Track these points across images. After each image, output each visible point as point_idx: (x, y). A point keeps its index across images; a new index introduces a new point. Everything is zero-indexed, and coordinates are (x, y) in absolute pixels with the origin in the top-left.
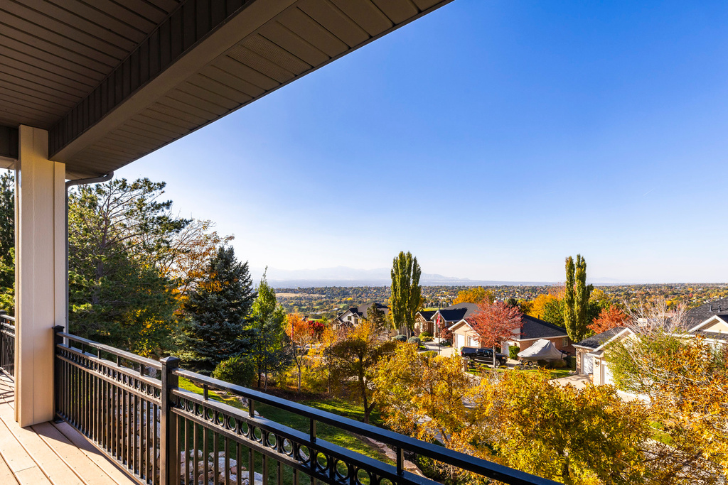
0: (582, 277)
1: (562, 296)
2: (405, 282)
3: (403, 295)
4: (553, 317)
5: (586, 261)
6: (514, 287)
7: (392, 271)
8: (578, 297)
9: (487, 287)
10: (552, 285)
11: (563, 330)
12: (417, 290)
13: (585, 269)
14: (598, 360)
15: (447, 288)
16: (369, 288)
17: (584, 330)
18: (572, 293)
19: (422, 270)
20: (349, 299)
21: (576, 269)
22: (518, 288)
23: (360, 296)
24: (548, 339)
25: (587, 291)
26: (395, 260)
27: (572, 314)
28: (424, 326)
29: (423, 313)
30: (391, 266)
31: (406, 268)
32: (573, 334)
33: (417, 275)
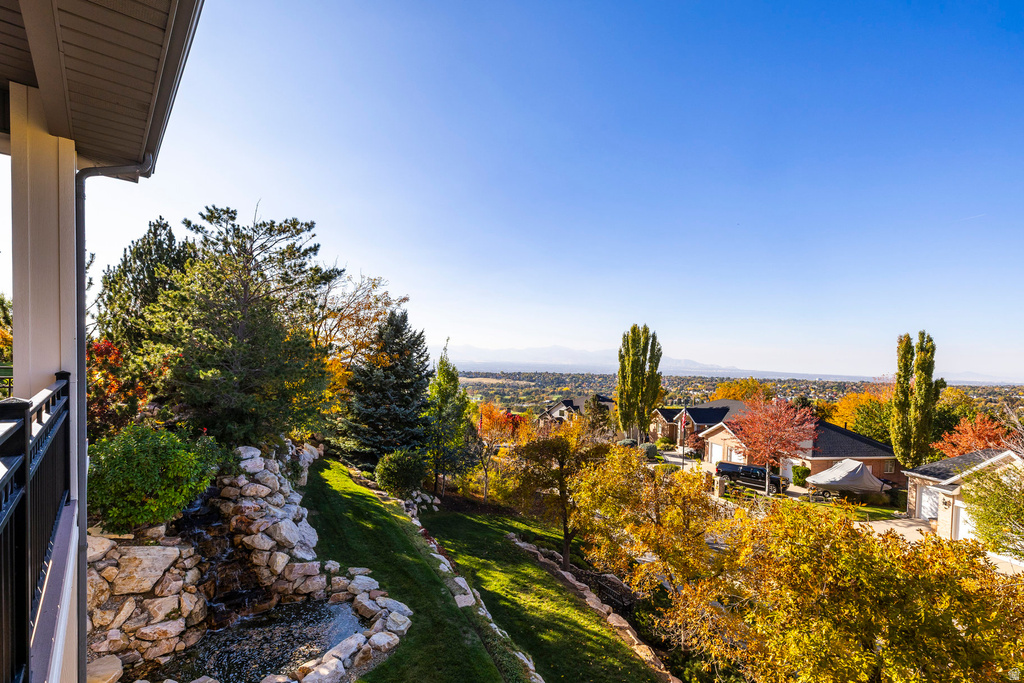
0: (927, 367)
1: (889, 397)
2: (638, 367)
3: (634, 384)
4: (870, 427)
5: (935, 341)
6: (807, 382)
7: (621, 351)
8: (917, 397)
9: (765, 380)
10: (872, 381)
11: (887, 448)
12: (655, 379)
13: (932, 355)
14: (947, 499)
15: (703, 380)
16: (593, 376)
17: (924, 450)
18: (906, 392)
19: (663, 350)
20: (565, 389)
21: (917, 355)
22: (815, 383)
23: (580, 385)
24: (859, 460)
25: (934, 389)
26: (625, 336)
27: (905, 425)
28: (663, 429)
29: (663, 411)
30: (618, 344)
31: (641, 347)
32: (906, 455)
33: (656, 357)
